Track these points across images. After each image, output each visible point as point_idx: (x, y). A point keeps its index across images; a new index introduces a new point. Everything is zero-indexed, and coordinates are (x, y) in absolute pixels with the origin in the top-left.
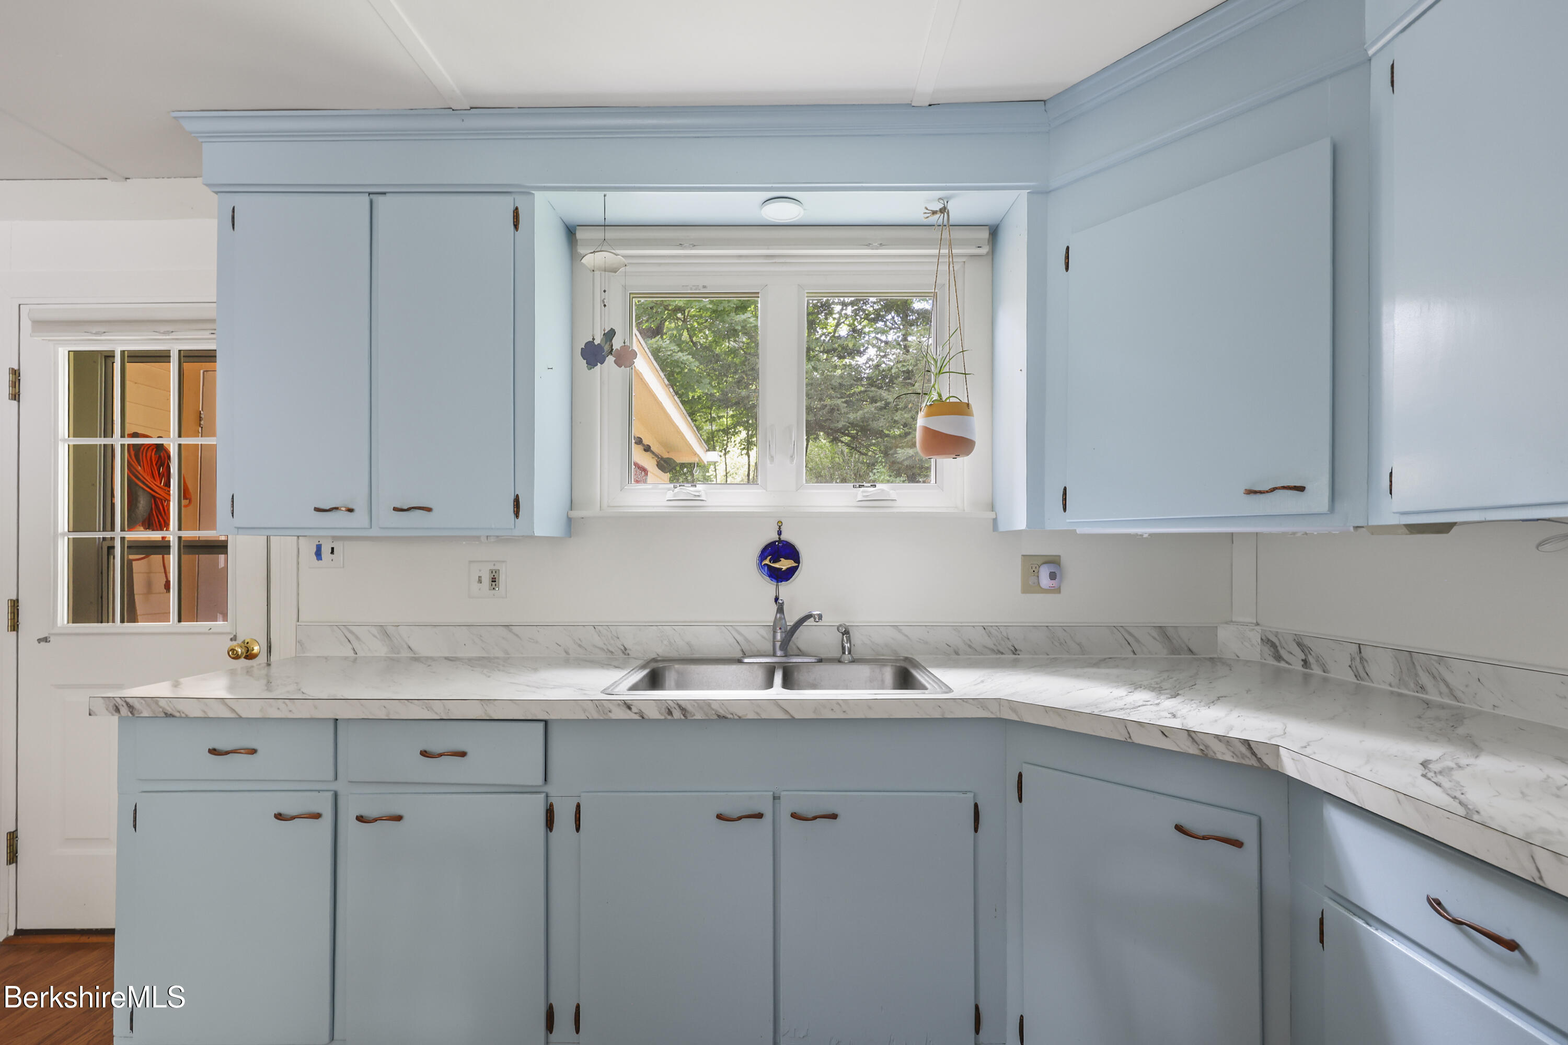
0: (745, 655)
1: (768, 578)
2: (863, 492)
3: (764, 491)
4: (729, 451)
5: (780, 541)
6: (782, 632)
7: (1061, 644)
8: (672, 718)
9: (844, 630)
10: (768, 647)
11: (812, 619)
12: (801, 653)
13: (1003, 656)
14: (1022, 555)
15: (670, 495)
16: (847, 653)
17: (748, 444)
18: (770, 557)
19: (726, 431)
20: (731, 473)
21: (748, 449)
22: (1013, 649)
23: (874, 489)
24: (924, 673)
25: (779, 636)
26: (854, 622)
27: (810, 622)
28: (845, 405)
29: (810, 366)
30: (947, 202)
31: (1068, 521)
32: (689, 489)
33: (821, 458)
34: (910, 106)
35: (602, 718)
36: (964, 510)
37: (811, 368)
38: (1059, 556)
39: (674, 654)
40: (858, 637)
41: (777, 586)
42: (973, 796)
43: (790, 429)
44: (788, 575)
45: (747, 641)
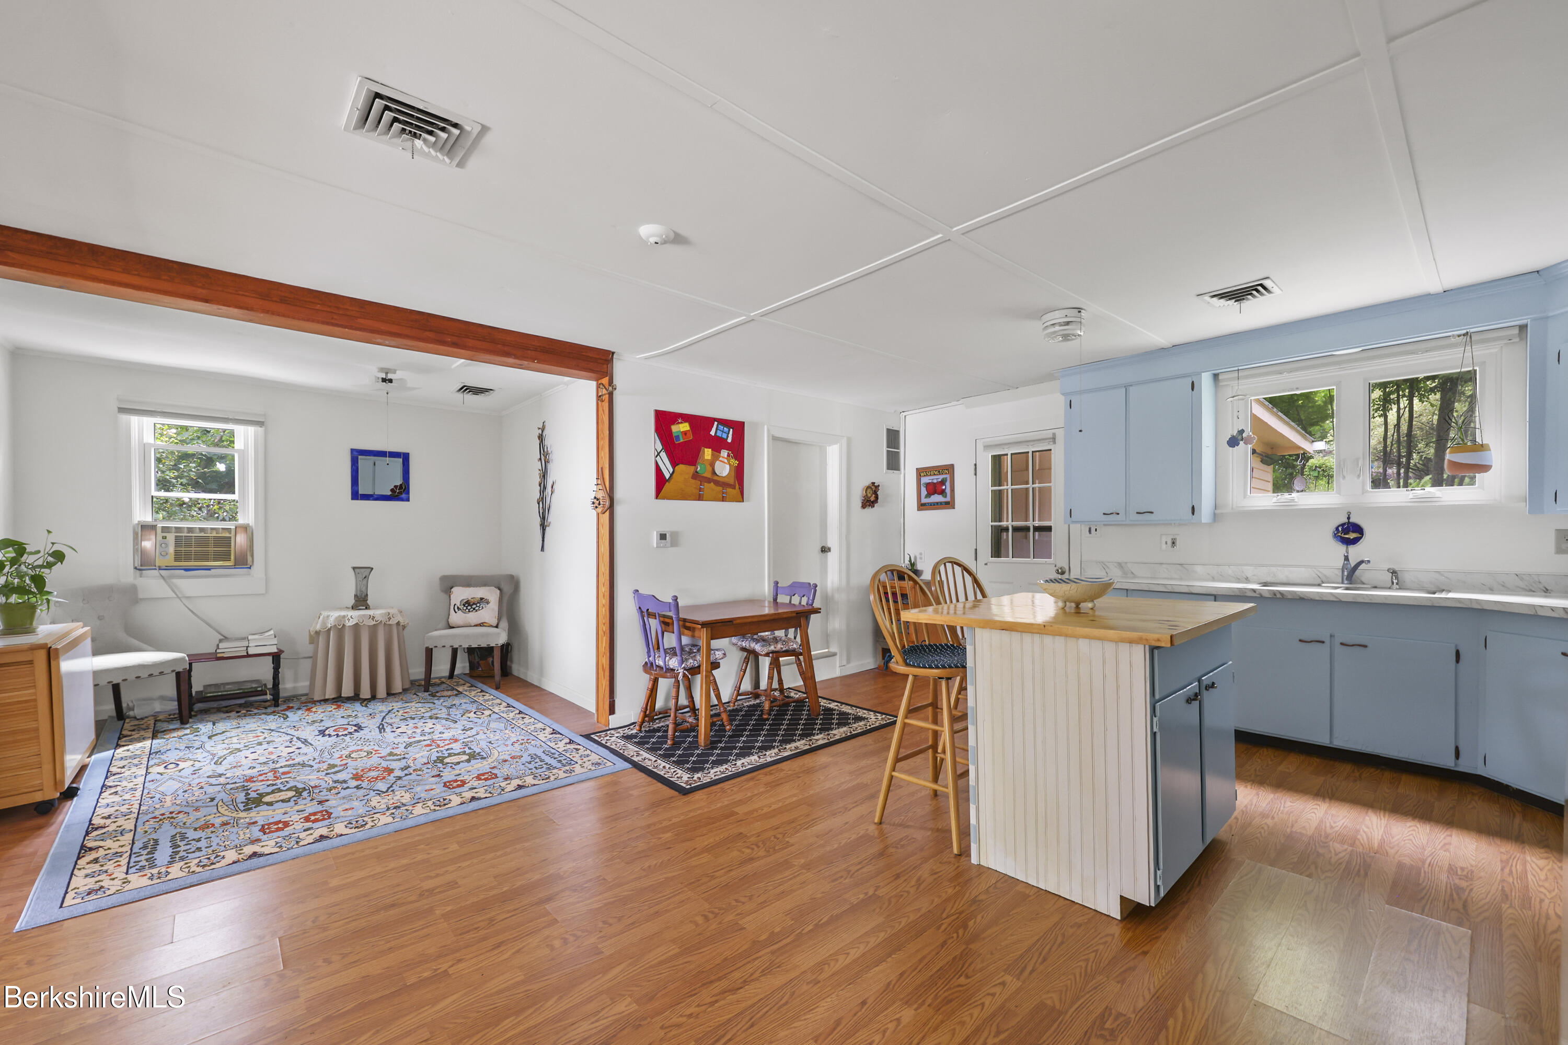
0: (1323, 583)
1: (1340, 544)
2: (1413, 493)
3: (1339, 495)
5: (1349, 522)
6: (1348, 571)
9: (1395, 572)
10: (1341, 577)
11: (1364, 564)
12: (1358, 580)
13: (1534, 593)
14: (1556, 530)
15: (1275, 500)
16: (1396, 586)
18: (1342, 531)
22: (1545, 589)
23: (1422, 491)
25: (1346, 573)
26: (1402, 569)
27: (1363, 566)
31: (1558, 510)
32: (1286, 496)
34: (1430, 294)
36: (1500, 502)
39: (1277, 580)
40: (1403, 577)
41: (1347, 548)
42: (1456, 646)
43: (1357, 460)
44: (1354, 541)
45: (1325, 576)
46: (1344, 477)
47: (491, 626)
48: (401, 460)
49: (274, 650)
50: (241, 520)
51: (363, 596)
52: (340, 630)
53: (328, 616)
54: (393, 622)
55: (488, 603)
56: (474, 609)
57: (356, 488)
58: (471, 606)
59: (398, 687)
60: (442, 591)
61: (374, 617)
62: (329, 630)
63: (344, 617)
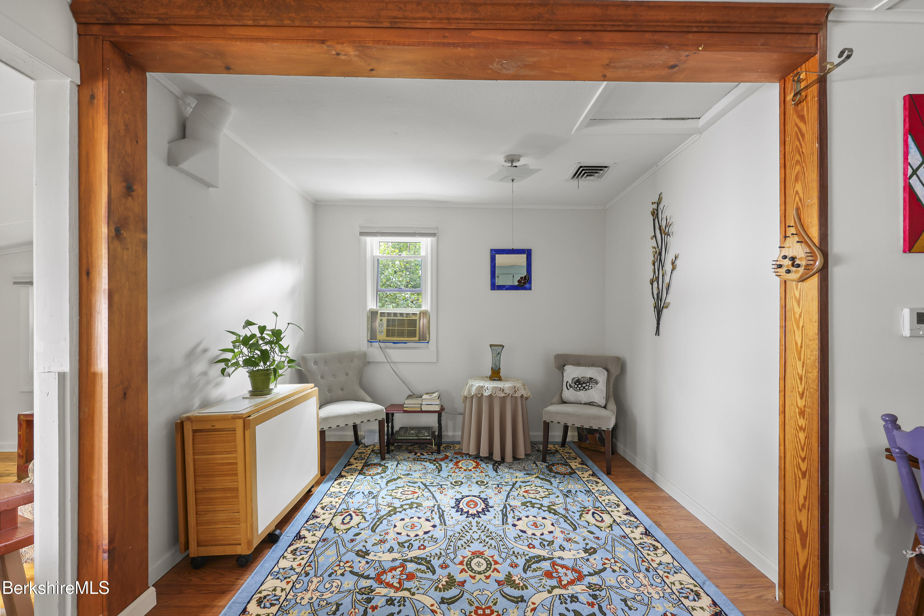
47: (600, 406)
48: (525, 256)
49: (437, 408)
50: (423, 308)
51: (497, 369)
52: (480, 398)
53: (472, 385)
54: (518, 395)
55: (597, 383)
56: (584, 388)
57: (494, 281)
58: (582, 384)
59: (521, 454)
60: (556, 368)
61: (503, 390)
62: (472, 397)
63: (482, 387)
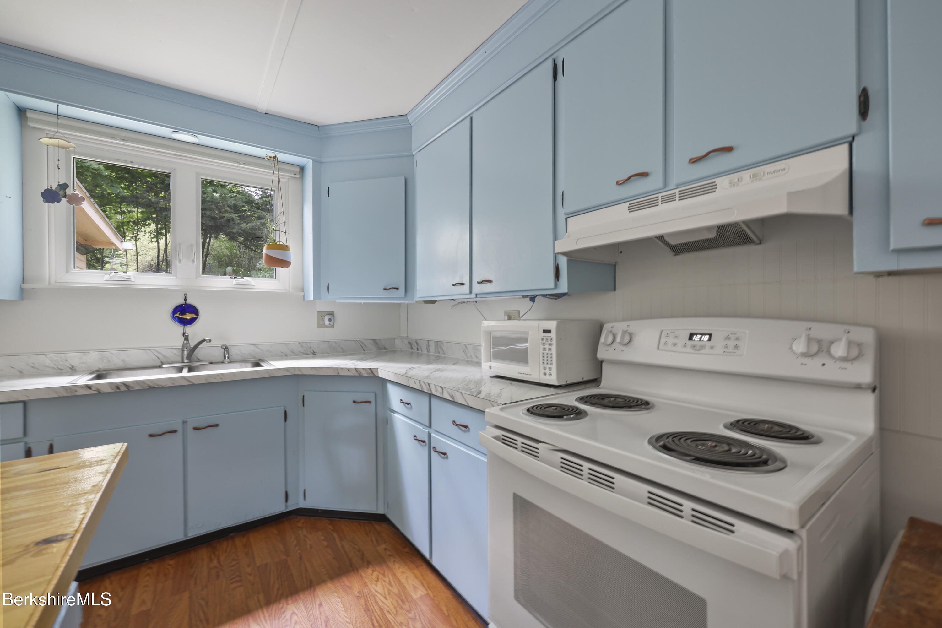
0: (163, 364)
1: (178, 323)
2: (236, 281)
3: (176, 278)
4: (139, 239)
5: (186, 304)
6: (188, 350)
7: (334, 349)
8: (120, 391)
9: (225, 347)
10: (180, 359)
11: (206, 342)
12: (199, 360)
13: (308, 355)
14: (318, 312)
15: (107, 277)
16: (227, 358)
17: (158, 234)
18: (179, 312)
19: (137, 223)
20: (141, 253)
21: (157, 238)
22: (313, 352)
23: (243, 279)
24: (267, 364)
25: (186, 353)
26: (231, 344)
28: (238, 218)
29: (211, 189)
30: (277, 154)
31: (329, 297)
32: (121, 274)
33: (222, 249)
34: (255, 111)
35: (69, 395)
36: (290, 291)
37: (212, 191)
38: (334, 312)
39: (112, 367)
40: (233, 351)
41: (184, 328)
42: (285, 408)
43: (192, 246)
44: (191, 322)
45: (165, 356)
46: (180, 261)
